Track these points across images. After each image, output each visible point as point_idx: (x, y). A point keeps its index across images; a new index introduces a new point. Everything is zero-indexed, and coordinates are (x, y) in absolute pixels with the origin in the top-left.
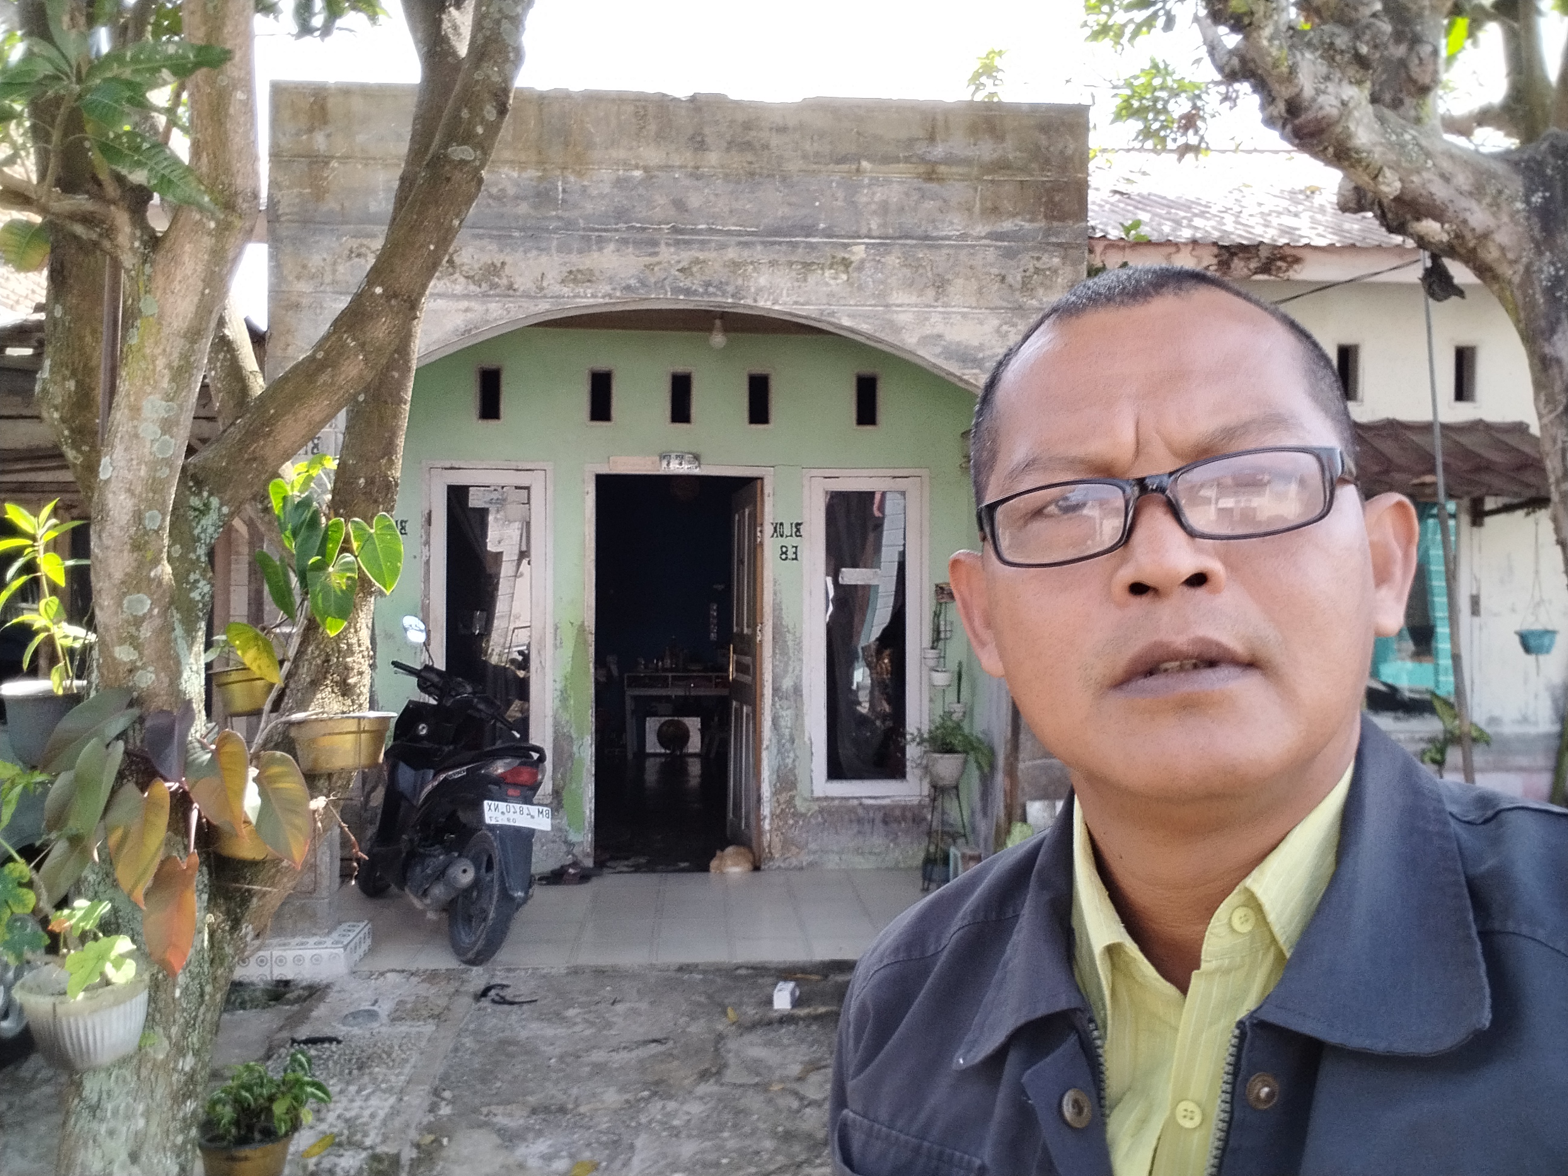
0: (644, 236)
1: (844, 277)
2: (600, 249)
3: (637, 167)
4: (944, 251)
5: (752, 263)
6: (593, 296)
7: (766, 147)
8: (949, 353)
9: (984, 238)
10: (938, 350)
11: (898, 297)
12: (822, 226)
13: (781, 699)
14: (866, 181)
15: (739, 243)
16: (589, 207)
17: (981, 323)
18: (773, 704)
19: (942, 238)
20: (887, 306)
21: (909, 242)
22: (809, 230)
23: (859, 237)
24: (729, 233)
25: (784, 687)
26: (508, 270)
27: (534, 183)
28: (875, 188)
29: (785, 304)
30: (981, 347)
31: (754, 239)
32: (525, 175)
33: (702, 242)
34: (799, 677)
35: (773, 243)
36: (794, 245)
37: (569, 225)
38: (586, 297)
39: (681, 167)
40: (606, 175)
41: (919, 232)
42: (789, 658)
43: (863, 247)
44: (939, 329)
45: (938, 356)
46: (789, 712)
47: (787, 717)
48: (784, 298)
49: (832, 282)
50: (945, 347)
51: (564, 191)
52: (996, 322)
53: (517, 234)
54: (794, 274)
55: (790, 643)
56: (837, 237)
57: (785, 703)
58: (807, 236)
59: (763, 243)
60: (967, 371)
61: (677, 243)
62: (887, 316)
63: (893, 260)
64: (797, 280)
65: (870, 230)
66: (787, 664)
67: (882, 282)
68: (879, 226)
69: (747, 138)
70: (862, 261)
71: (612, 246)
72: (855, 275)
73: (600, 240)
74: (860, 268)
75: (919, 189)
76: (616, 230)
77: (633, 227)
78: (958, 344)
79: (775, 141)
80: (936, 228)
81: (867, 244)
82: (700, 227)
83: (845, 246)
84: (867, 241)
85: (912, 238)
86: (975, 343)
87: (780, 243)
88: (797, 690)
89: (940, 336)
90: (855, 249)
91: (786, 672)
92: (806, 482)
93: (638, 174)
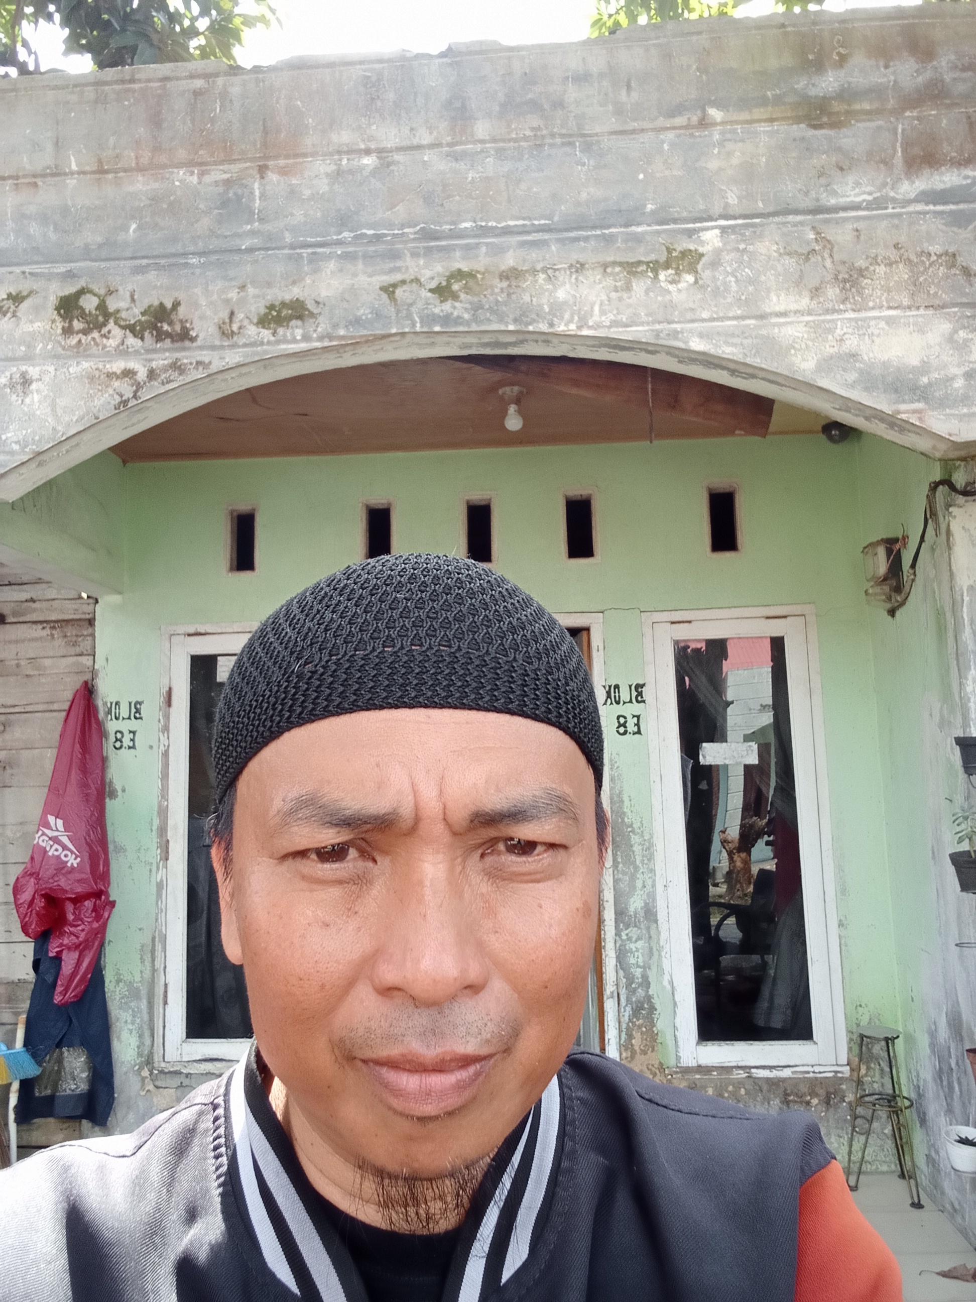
0: (381, 247)
1: (690, 278)
2: (316, 271)
3: (368, 152)
4: (849, 226)
5: (544, 270)
6: (306, 338)
7: (559, 104)
8: (869, 381)
9: (916, 200)
10: (852, 376)
11: (778, 302)
12: (650, 207)
13: (627, 926)
14: (717, 137)
15: (523, 244)
16: (298, 215)
17: (921, 331)
18: (618, 934)
19: (845, 209)
20: (762, 317)
21: (791, 218)
22: (631, 217)
23: (710, 219)
24: (507, 231)
25: (632, 909)
26: (182, 311)
27: (221, 189)
28: (730, 146)
29: (597, 326)
30: (925, 368)
31: (546, 236)
32: (207, 179)
33: (467, 248)
34: (652, 896)
35: (577, 239)
36: (609, 240)
37: (270, 244)
38: (294, 341)
39: (432, 146)
40: (321, 167)
41: (807, 203)
42: (636, 868)
43: (717, 231)
44: (852, 343)
45: (852, 386)
46: (640, 944)
47: (637, 949)
48: (596, 317)
49: (671, 288)
50: (861, 372)
51: (263, 196)
52: (946, 327)
53: (194, 261)
54: (609, 281)
55: (636, 848)
56: (675, 221)
57: (634, 932)
58: (627, 225)
59: (558, 240)
60: (903, 407)
61: (429, 251)
62: (764, 332)
63: (767, 247)
64: (616, 290)
65: (727, 205)
66: (633, 878)
67: (751, 281)
68: (740, 198)
69: (530, 96)
70: (718, 252)
71: (332, 265)
72: (708, 273)
73: (314, 259)
74: (715, 264)
75: (803, 139)
76: (340, 243)
77: (364, 235)
78: (885, 364)
79: (572, 93)
80: (835, 193)
81: (724, 229)
82: (464, 225)
83: (690, 233)
84: (723, 222)
85: (797, 212)
86: (915, 361)
87: (586, 239)
88: (650, 914)
89: (854, 356)
90: (707, 236)
91: (633, 887)
92: (647, 630)
93: (369, 161)
